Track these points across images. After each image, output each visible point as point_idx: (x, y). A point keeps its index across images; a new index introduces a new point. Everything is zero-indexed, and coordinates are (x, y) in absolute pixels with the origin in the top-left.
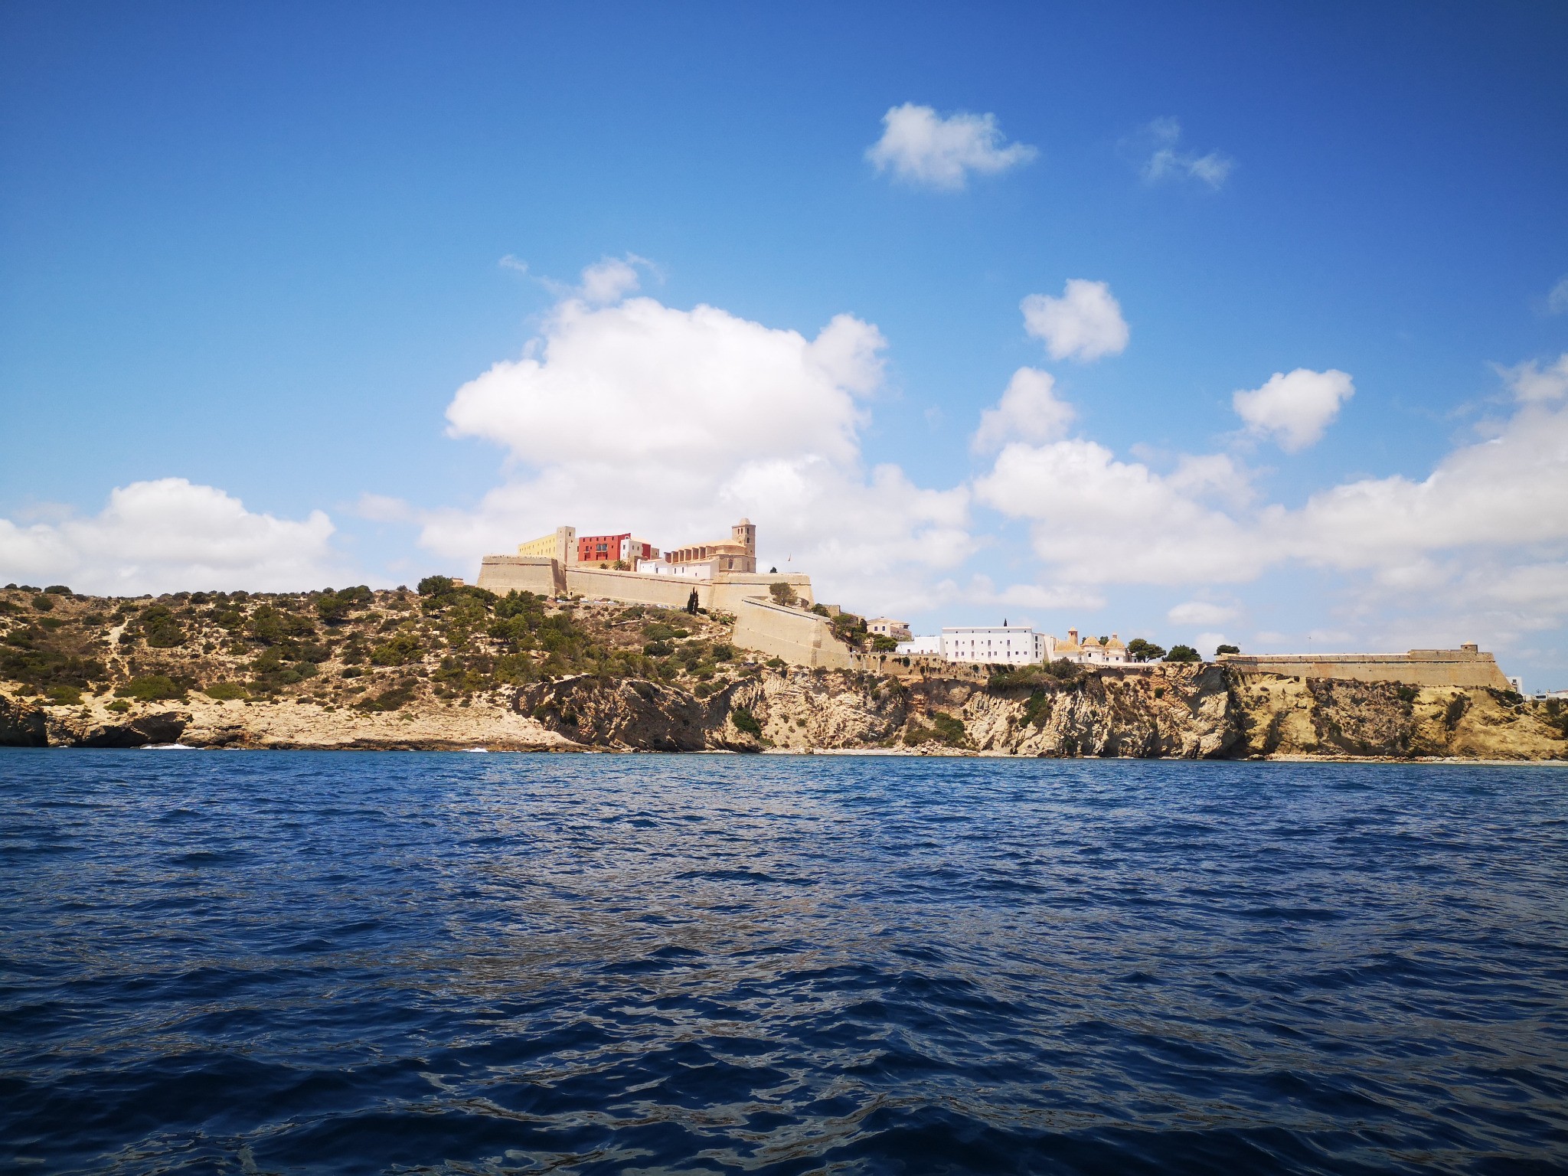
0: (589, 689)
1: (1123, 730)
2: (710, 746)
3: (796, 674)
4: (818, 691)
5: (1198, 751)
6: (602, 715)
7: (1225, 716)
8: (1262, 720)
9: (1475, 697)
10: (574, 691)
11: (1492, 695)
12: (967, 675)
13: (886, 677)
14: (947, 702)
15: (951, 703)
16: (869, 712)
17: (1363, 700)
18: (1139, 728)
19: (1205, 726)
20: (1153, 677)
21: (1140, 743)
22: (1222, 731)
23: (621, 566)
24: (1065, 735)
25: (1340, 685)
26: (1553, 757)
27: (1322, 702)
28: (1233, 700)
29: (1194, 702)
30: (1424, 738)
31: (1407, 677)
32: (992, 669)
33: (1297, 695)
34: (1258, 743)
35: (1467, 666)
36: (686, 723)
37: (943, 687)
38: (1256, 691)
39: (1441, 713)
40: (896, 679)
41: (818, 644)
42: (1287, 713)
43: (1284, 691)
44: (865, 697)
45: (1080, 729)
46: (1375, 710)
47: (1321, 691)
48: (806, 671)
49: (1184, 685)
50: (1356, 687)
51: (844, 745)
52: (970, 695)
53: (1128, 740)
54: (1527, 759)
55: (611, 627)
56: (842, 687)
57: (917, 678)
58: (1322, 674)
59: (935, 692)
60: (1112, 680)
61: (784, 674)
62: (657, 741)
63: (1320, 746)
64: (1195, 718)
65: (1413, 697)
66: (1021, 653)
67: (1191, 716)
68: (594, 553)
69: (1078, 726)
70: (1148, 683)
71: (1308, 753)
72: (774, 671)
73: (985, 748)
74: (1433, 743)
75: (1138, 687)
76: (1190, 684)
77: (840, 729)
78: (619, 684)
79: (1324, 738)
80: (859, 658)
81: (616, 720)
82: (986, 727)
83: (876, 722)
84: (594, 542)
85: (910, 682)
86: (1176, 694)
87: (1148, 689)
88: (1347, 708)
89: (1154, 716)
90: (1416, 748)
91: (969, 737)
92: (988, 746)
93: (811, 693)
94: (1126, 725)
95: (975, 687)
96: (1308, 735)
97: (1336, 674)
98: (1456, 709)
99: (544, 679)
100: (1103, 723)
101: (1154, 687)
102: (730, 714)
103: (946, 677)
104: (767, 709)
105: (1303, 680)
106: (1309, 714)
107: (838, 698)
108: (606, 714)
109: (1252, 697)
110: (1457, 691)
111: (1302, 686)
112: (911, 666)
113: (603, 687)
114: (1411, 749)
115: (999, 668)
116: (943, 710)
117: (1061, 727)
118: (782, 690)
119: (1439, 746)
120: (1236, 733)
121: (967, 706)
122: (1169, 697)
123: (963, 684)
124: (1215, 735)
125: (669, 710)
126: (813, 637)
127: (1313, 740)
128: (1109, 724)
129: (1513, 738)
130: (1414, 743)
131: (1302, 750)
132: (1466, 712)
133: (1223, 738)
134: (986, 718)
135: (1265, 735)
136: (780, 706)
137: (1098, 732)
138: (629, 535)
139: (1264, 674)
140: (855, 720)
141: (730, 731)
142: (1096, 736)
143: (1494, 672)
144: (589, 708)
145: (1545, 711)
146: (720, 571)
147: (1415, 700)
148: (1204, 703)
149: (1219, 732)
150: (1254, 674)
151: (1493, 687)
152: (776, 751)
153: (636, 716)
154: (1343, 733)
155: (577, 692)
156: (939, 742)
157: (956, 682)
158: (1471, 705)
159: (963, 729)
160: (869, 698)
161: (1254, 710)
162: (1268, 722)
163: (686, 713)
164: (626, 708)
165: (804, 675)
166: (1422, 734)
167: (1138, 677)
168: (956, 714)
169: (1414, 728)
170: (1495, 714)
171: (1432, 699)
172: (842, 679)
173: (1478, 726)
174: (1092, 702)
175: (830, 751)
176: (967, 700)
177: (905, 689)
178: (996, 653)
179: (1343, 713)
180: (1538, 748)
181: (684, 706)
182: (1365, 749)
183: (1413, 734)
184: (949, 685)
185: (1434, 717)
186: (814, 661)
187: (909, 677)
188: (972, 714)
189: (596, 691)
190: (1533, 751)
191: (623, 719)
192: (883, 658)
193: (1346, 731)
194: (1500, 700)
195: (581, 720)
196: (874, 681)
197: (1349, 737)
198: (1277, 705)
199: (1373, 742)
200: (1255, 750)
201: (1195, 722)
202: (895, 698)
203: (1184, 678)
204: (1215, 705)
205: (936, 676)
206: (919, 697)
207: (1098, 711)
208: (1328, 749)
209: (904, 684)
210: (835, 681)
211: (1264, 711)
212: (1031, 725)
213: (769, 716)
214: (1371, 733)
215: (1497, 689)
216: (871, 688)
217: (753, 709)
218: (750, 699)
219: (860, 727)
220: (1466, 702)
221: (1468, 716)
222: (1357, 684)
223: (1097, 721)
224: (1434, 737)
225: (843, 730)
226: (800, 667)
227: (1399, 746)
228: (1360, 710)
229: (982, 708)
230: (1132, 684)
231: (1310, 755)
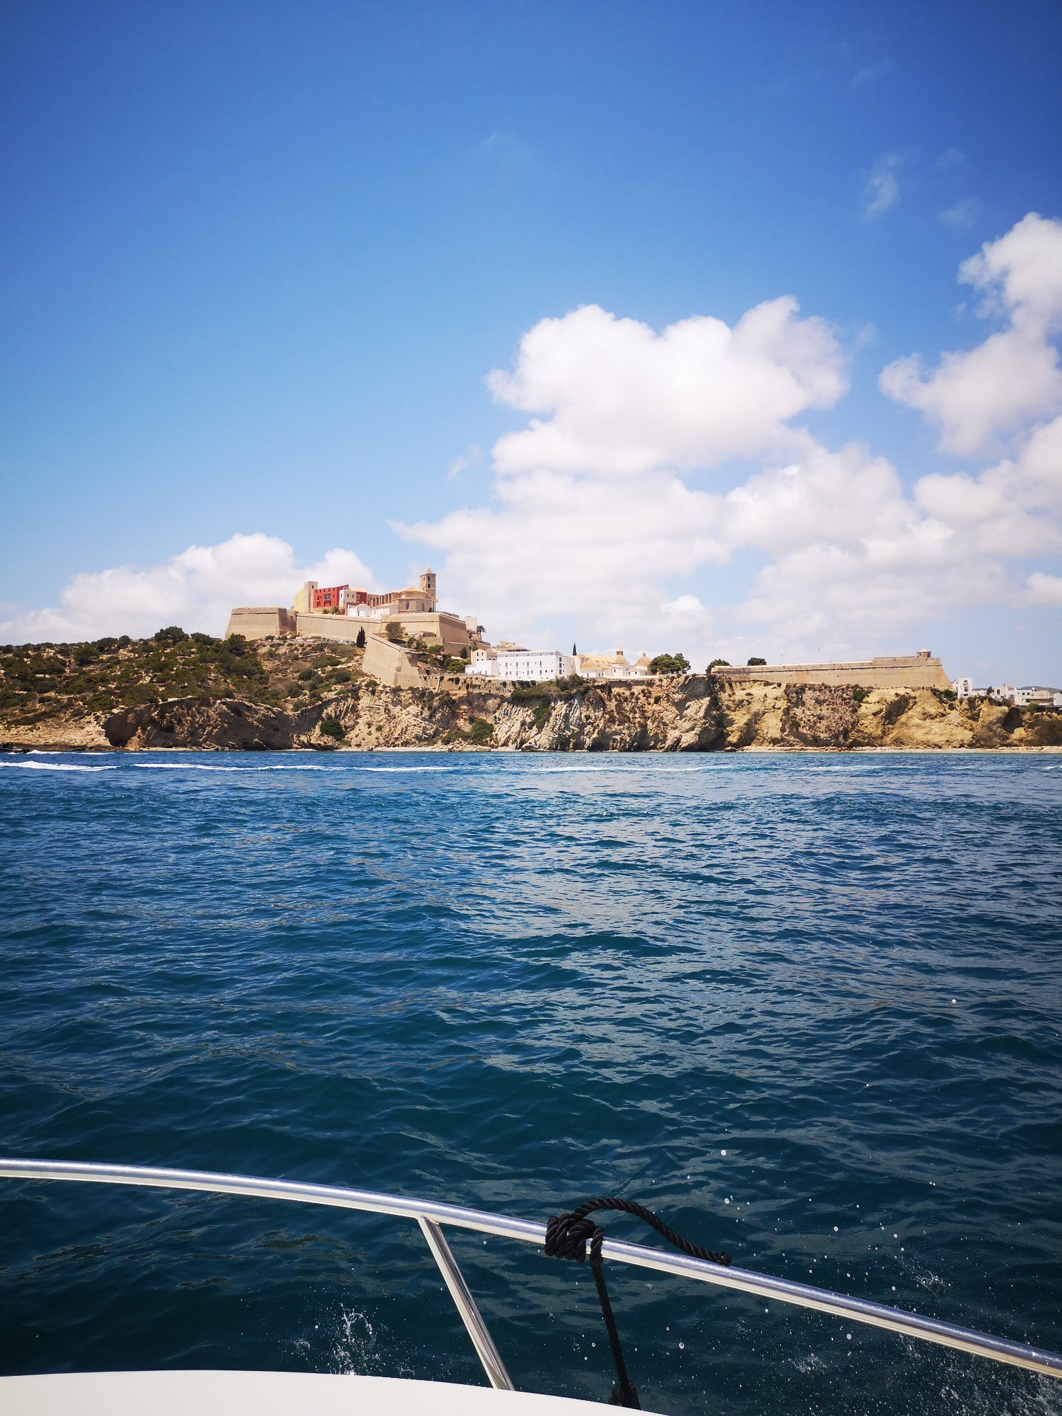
0: (189, 707)
1: (614, 730)
2: (296, 746)
3: (381, 692)
4: (395, 704)
5: (678, 745)
6: (197, 725)
7: (704, 717)
8: (740, 719)
9: (920, 696)
10: (175, 709)
11: (935, 694)
12: (498, 689)
13: (442, 692)
14: (485, 710)
15: (487, 711)
16: (424, 719)
17: (824, 701)
18: (628, 728)
19: (687, 725)
20: (654, 687)
21: (628, 739)
22: (700, 729)
23: (336, 611)
24: (559, 734)
25: (809, 689)
26: (961, 746)
27: (793, 703)
28: (715, 703)
29: (681, 706)
30: (862, 732)
31: (864, 681)
32: (517, 684)
33: (776, 699)
34: (733, 738)
35: (917, 670)
36: (276, 730)
37: (481, 699)
38: (740, 694)
39: (882, 710)
40: (448, 694)
41: (399, 669)
42: (764, 713)
43: (766, 695)
44: (422, 708)
45: (573, 730)
46: (833, 709)
47: (795, 694)
48: (388, 689)
49: (674, 693)
50: (820, 691)
51: (402, 744)
52: (500, 705)
53: (618, 737)
54: (940, 747)
55: (298, 659)
56: (411, 701)
57: (463, 693)
58: (798, 680)
59: (476, 703)
60: (621, 690)
61: (373, 693)
62: (245, 743)
63: (783, 739)
64: (680, 719)
65: (863, 697)
66: (549, 671)
67: (678, 718)
68: (323, 600)
69: (572, 727)
70: (650, 692)
71: (774, 745)
72: (367, 690)
73: (503, 745)
74: (870, 736)
75: (641, 696)
76: (677, 692)
77: (404, 731)
78: (214, 703)
79: (786, 733)
80: (425, 679)
81: (208, 729)
82: (507, 729)
83: (428, 727)
84: (323, 592)
85: (458, 696)
86: (668, 700)
87: (650, 697)
88: (811, 708)
89: (647, 718)
90: (855, 740)
91: (495, 737)
92: (505, 744)
93: (390, 707)
94: (618, 725)
95: (503, 699)
96: (775, 730)
97: (811, 680)
98: (898, 707)
99: (151, 701)
100: (595, 725)
101: (654, 695)
102: (320, 723)
103: (484, 692)
104: (357, 719)
105: (784, 686)
106: (782, 714)
107: (408, 709)
108: (200, 725)
109: (734, 701)
110: (902, 692)
111: (780, 692)
112: (460, 684)
113: (201, 705)
114: (850, 741)
115: (522, 683)
116: (482, 716)
117: (556, 728)
118: (372, 704)
119: (874, 738)
120: (715, 730)
121: (497, 714)
122: (664, 703)
123: (495, 697)
124: (694, 732)
125: (259, 721)
126: (396, 664)
127: (778, 735)
128: (601, 725)
129: (937, 730)
130: (853, 735)
131: (770, 743)
132: (909, 709)
133: (700, 735)
134: (508, 723)
135: (741, 731)
136: (368, 716)
137: (589, 732)
138: (347, 586)
139: (755, 681)
140: (415, 726)
141: (316, 736)
142: (587, 734)
143: (939, 675)
144: (186, 721)
145: (967, 707)
146: (399, 612)
147: (864, 700)
148: (689, 707)
149: (697, 730)
150: (745, 681)
151: (936, 687)
152: (349, 749)
153: (226, 725)
154: (800, 729)
155: (177, 710)
156: (465, 741)
157: (490, 696)
158: (915, 703)
159: (492, 730)
160: (426, 708)
161: (734, 711)
162: (746, 721)
163: (277, 722)
164: (217, 720)
165: (387, 693)
166: (861, 729)
167: (643, 687)
168: (490, 721)
169: (854, 724)
170: (933, 711)
171: (876, 699)
172: (411, 695)
173: (916, 721)
174: (588, 708)
175: (392, 749)
176: (498, 709)
177: (454, 701)
178: (532, 672)
179: (808, 712)
180: (952, 738)
181: (273, 718)
182: (816, 742)
183: (853, 728)
184: (486, 697)
185: (875, 714)
186: (396, 682)
187: (458, 692)
188: (500, 720)
189: (194, 709)
190: (947, 741)
191: (215, 728)
192: (442, 679)
193: (804, 727)
194: (940, 698)
195: (178, 729)
196: (432, 696)
197: (805, 731)
198: (756, 707)
199: (822, 736)
200: (730, 744)
201: (680, 722)
202: (442, 709)
203: (673, 687)
204: (698, 708)
205: (476, 691)
206: (465, 707)
207: (592, 715)
208: (788, 742)
209: (454, 698)
210: (406, 696)
211: (743, 712)
212: (535, 728)
213: (357, 723)
214: (823, 728)
215: (940, 689)
216: (429, 701)
217: (343, 718)
218: (341, 712)
219: (418, 731)
220: (911, 701)
221: (910, 713)
222: (823, 688)
223: (589, 724)
224: (871, 730)
225: (405, 733)
226: (385, 687)
227: (841, 739)
228: (821, 710)
229: (507, 715)
230: (636, 693)
231: (776, 747)
